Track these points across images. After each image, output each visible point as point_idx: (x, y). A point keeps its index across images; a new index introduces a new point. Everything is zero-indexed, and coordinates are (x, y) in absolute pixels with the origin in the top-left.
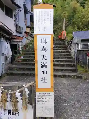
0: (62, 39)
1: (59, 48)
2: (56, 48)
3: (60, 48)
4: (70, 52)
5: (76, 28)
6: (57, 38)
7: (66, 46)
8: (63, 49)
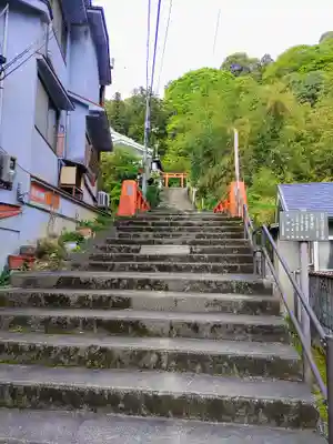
0: (231, 219)
1: (210, 259)
2: (199, 259)
3: (217, 260)
4: (269, 291)
5: (290, 176)
6: (211, 215)
7: (248, 250)
8: (232, 270)
